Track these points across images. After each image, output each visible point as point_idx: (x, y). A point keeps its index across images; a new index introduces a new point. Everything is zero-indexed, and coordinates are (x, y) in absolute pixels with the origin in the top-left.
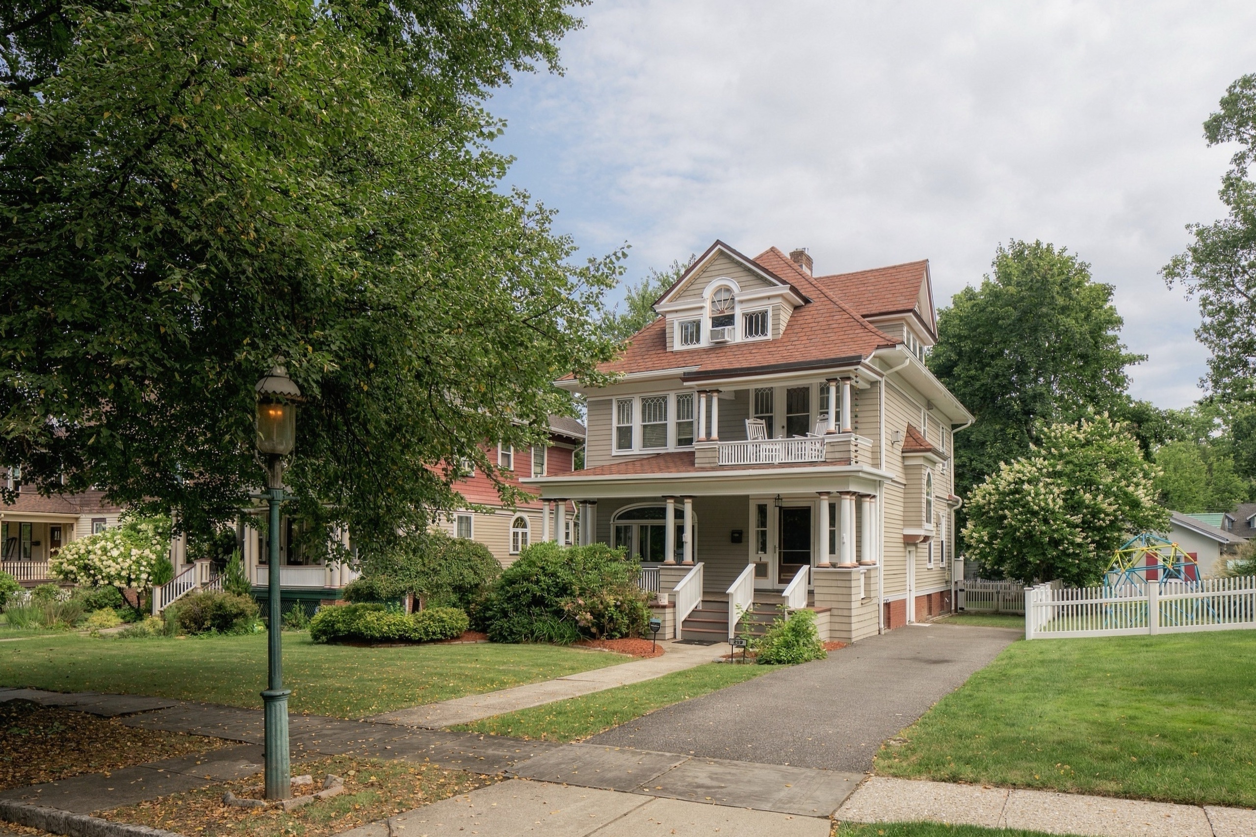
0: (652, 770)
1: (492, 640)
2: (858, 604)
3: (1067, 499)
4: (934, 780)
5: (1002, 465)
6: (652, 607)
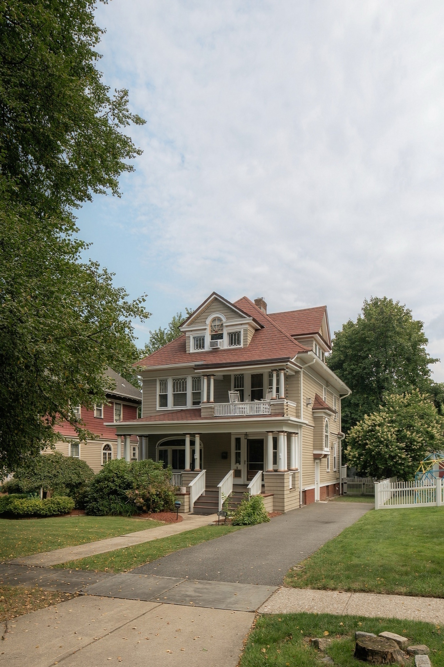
0: (164, 588)
1: (88, 514)
2: (288, 492)
3: (398, 434)
4: (314, 588)
5: (366, 416)
6: (177, 495)
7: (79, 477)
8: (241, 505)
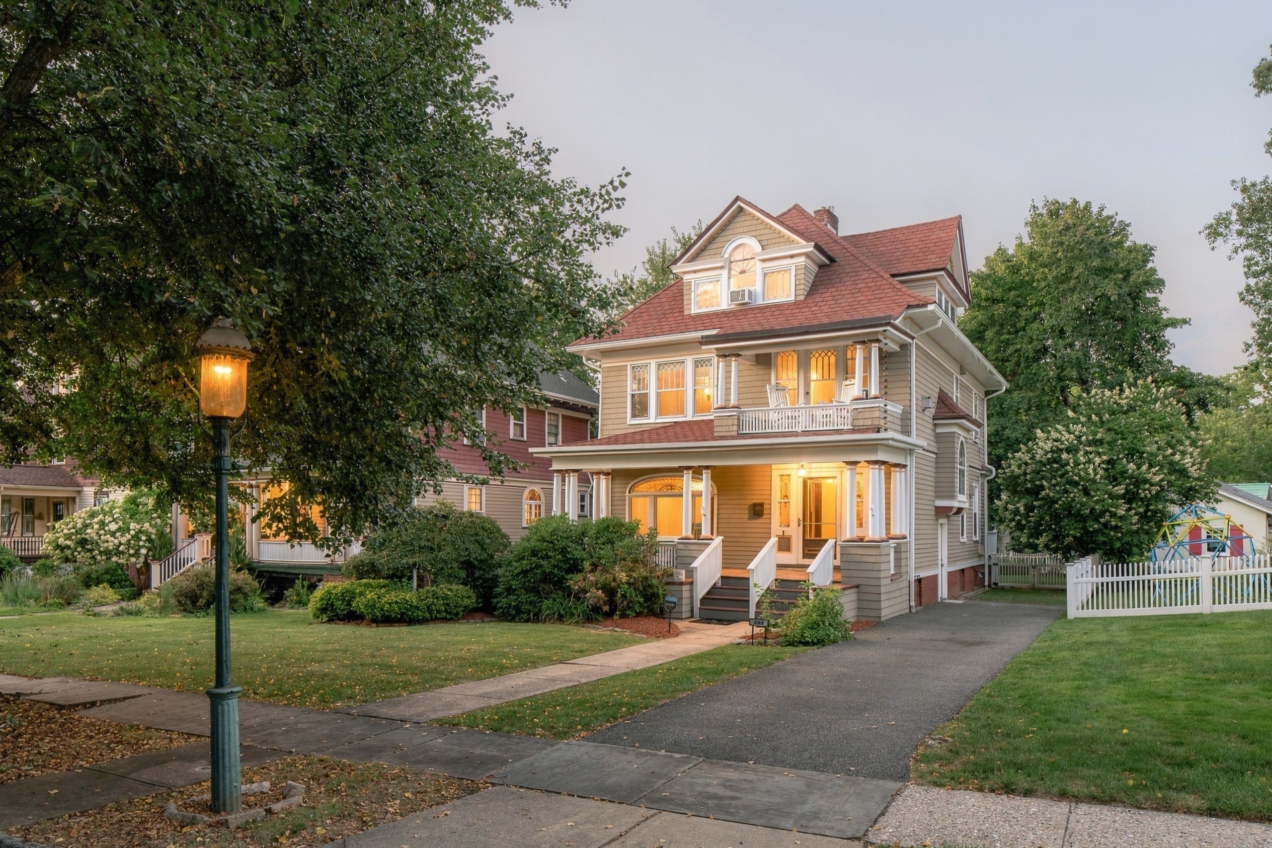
0: (659, 776)
1: (500, 619)
2: (888, 581)
3: (1109, 469)
5: (1040, 433)
6: (668, 583)
7: (483, 549)
8: (796, 606)
